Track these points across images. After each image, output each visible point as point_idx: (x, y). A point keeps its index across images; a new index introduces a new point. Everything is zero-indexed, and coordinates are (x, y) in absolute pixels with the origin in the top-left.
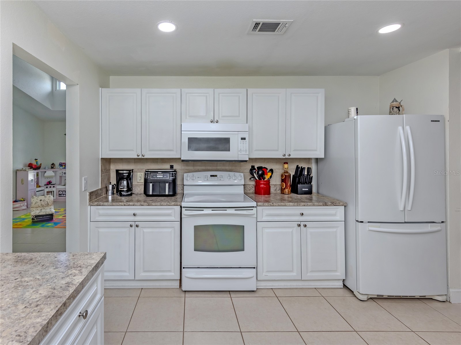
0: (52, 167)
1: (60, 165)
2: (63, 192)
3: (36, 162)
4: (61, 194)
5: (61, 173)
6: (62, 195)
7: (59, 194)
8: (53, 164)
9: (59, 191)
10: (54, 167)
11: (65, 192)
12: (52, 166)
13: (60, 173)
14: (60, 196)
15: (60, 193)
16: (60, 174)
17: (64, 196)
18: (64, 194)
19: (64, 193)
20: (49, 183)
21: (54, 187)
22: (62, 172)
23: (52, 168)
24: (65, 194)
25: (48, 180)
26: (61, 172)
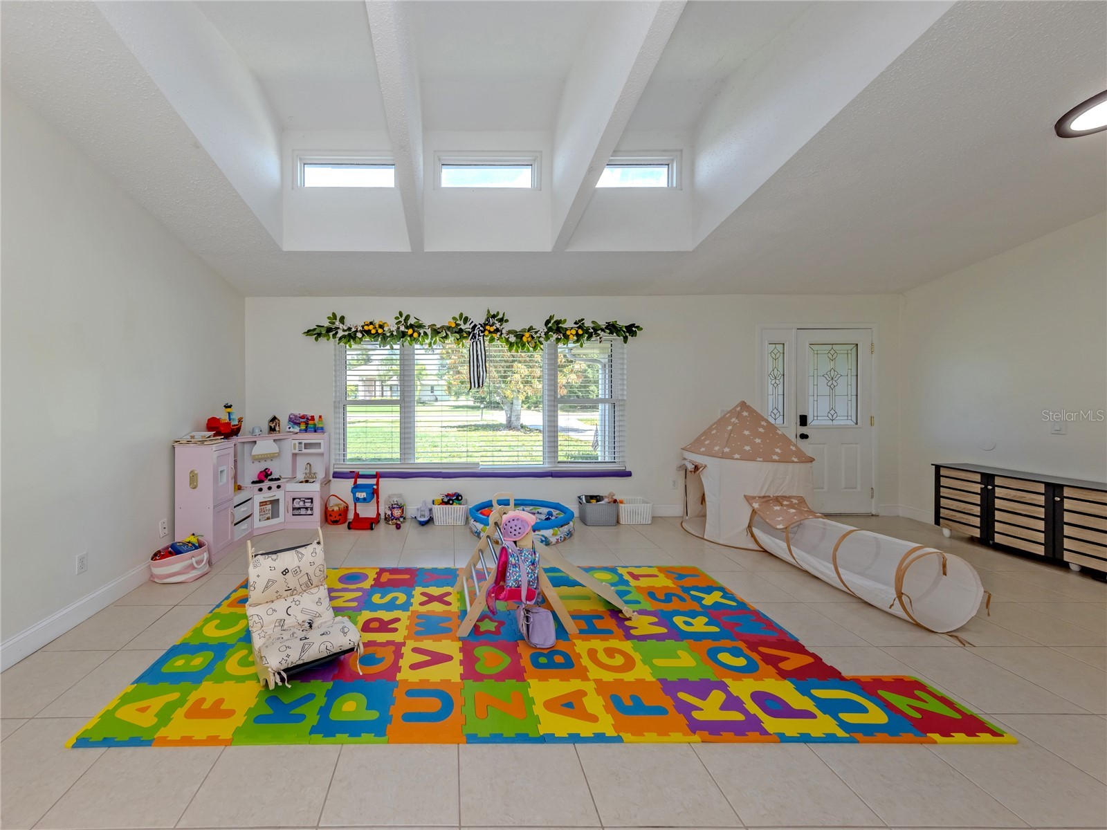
0: (271, 427)
1: (293, 422)
2: (305, 502)
3: (229, 413)
4: (299, 508)
5: (297, 444)
6: (303, 511)
7: (294, 509)
8: (274, 419)
9: (294, 499)
10: (277, 429)
11: (312, 502)
12: (273, 426)
13: (295, 444)
14: (296, 512)
15: (297, 506)
16: (295, 449)
17: (309, 512)
18: (307, 508)
19: (308, 505)
20: (265, 475)
21: (279, 487)
22: (300, 443)
23: (272, 430)
24: (312, 509)
25: (261, 467)
26: (297, 442)
